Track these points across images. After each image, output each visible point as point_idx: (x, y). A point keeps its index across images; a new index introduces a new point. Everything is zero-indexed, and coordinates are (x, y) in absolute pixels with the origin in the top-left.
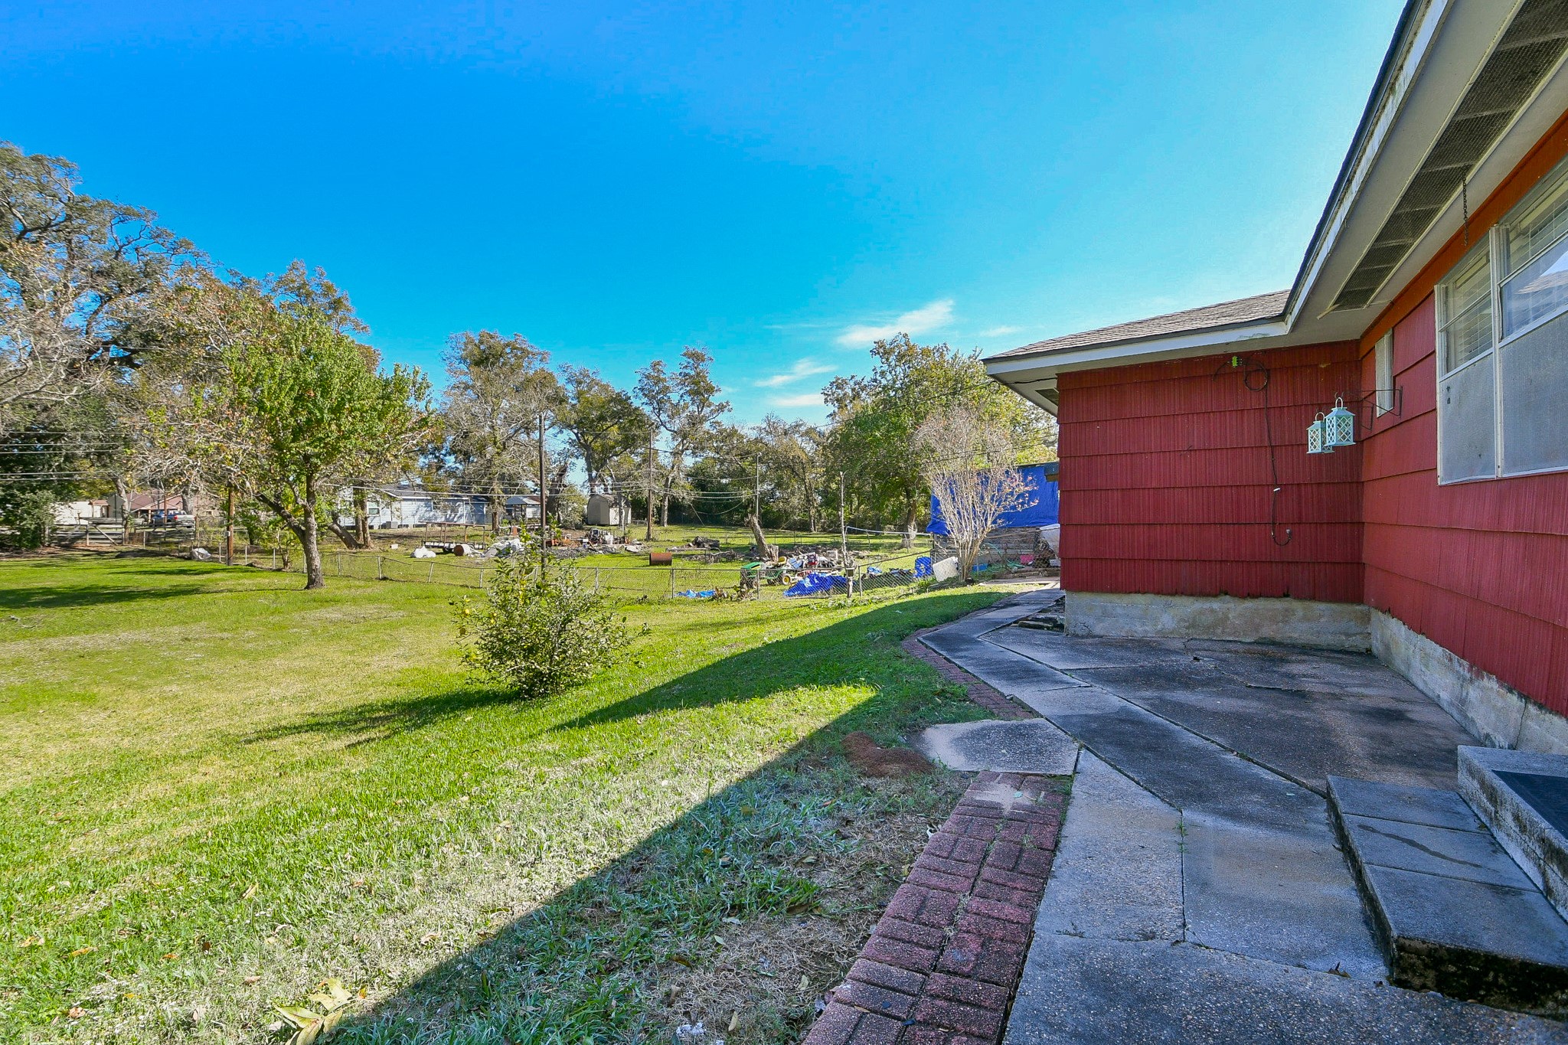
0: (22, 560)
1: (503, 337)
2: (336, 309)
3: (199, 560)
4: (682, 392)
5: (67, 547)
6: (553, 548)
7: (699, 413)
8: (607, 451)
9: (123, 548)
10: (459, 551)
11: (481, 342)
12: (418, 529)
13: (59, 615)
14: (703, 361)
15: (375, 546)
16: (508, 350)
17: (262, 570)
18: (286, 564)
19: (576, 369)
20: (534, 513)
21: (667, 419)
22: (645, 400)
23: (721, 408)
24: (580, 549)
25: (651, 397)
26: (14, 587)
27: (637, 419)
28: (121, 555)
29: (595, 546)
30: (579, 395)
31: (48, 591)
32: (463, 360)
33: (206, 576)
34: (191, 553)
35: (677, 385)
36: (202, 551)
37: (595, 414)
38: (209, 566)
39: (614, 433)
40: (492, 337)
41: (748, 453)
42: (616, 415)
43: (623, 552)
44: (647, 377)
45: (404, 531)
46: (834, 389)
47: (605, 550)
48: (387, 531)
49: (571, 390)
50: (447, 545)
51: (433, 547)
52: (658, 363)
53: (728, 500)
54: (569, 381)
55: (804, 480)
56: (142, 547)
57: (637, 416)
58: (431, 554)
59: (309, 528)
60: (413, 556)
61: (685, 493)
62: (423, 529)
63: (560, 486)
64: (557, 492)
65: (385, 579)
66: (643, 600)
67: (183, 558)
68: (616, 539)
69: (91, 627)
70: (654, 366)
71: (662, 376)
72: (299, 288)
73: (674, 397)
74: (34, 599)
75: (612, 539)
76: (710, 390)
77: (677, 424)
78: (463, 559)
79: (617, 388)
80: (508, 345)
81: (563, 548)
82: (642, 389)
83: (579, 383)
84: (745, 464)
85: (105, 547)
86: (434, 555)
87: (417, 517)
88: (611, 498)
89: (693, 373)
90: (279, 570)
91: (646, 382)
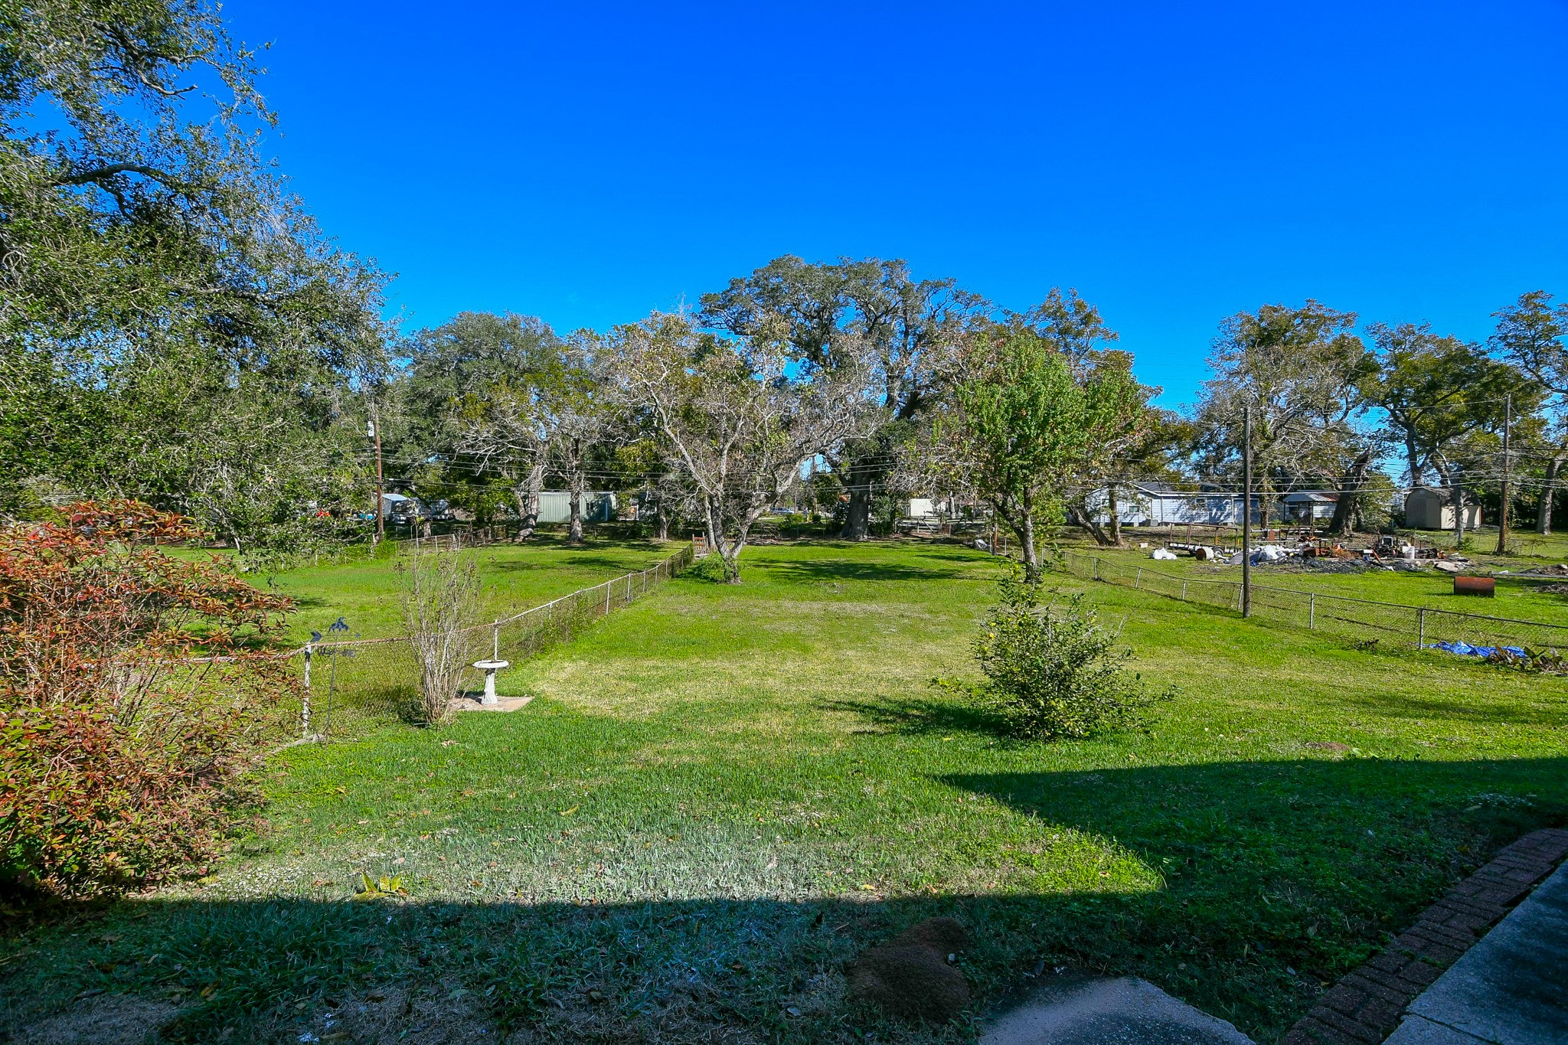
0: (879, 543)
1: (1291, 304)
2: (1086, 324)
3: (979, 549)
5: (906, 534)
6: (1316, 558)
8: (1446, 429)
9: (937, 536)
10: (1201, 555)
11: (1261, 320)
12: (1177, 528)
15: (1124, 544)
16: (1297, 321)
19: (1392, 328)
20: (1324, 512)
21: (1554, 375)
22: (1511, 352)
24: (1360, 562)
25: (1519, 345)
27: (1497, 380)
28: (933, 542)
29: (1383, 560)
30: (1397, 360)
32: (1238, 343)
33: (970, 563)
34: (972, 543)
36: (981, 541)
37: (1422, 381)
38: (980, 554)
39: (1459, 402)
40: (1276, 310)
42: (1459, 380)
43: (1430, 571)
44: (1513, 319)
45: (1164, 528)
47: (1398, 567)
48: (1145, 529)
49: (1382, 357)
50: (1191, 547)
51: (1176, 548)
52: (1536, 295)
54: (1382, 344)
56: (948, 535)
57: (1498, 375)
58: (1171, 556)
59: (1026, 530)
60: (1151, 557)
62: (1183, 528)
63: (1358, 480)
64: (1354, 487)
65: (1099, 579)
66: (1370, 646)
67: (969, 546)
68: (1422, 552)
70: (1528, 301)
71: (1542, 313)
72: (1055, 313)
75: (1416, 552)
78: (1203, 564)
79: (1462, 340)
80: (1295, 316)
81: (1333, 560)
82: (1504, 338)
83: (1398, 344)
85: (927, 535)
86: (1175, 558)
87: (1178, 515)
88: (1446, 493)
91: (1511, 326)
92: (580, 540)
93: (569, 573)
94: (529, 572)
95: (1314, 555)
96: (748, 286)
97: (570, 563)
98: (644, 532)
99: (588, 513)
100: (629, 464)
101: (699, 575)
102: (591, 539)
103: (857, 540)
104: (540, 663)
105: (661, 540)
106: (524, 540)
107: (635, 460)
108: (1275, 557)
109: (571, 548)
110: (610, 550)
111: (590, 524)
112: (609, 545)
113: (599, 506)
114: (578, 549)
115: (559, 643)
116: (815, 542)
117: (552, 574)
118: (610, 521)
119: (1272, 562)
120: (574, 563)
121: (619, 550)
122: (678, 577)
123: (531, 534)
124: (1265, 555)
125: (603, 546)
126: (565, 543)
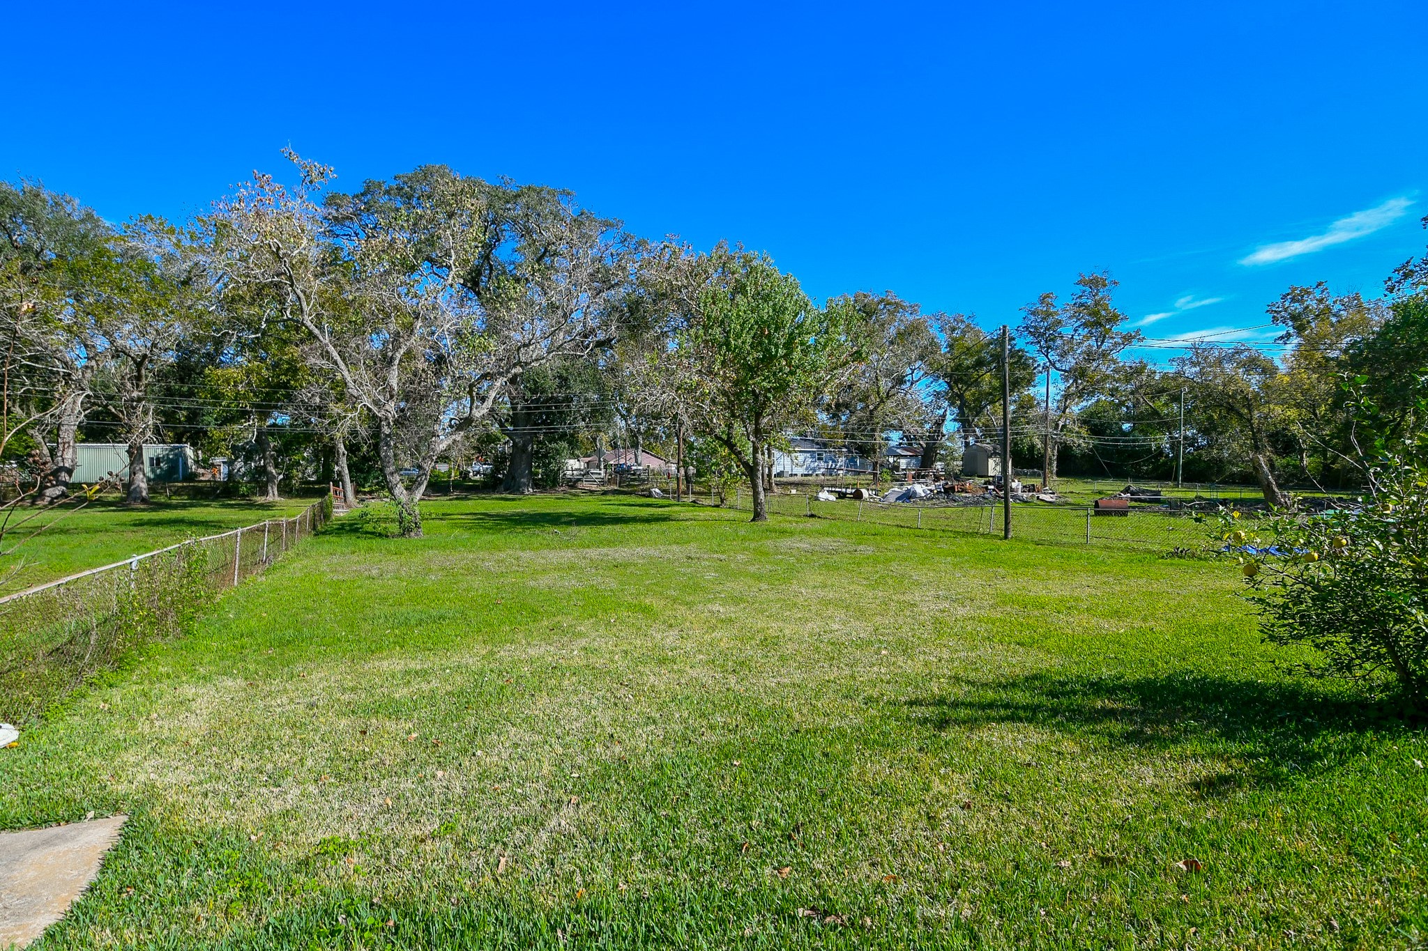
0: (548, 495)
1: (876, 292)
3: (657, 497)
4: (1077, 325)
5: (573, 487)
6: (955, 494)
7: (1099, 347)
8: (982, 400)
9: (605, 488)
10: (858, 496)
13: (585, 531)
14: (1105, 286)
15: (777, 491)
16: (881, 306)
17: (703, 506)
18: (722, 501)
19: (949, 316)
22: (1030, 339)
23: (1128, 339)
24: (987, 496)
25: (1036, 333)
26: (548, 511)
27: (1020, 360)
28: (605, 493)
31: (570, 515)
33: (667, 509)
34: (650, 492)
35: (1070, 318)
36: (657, 490)
37: (969, 362)
38: (665, 502)
40: (866, 296)
41: (1162, 391)
44: (1033, 313)
46: (1287, 304)
48: (781, 479)
49: (942, 339)
50: (844, 490)
51: (832, 491)
52: (1047, 296)
53: (1135, 446)
54: (942, 329)
55: (1249, 420)
57: (1021, 357)
58: (832, 498)
59: (756, 464)
60: (817, 499)
61: (1081, 441)
62: (814, 477)
63: (938, 436)
64: (935, 441)
65: (812, 516)
66: (1183, 554)
67: (644, 496)
68: (1024, 487)
69: (609, 543)
70: (1043, 300)
71: (1052, 310)
73: (1067, 331)
74: (563, 520)
75: (1020, 487)
76: (1113, 319)
77: (1071, 362)
78: (865, 503)
80: (880, 302)
81: (967, 495)
82: (1027, 328)
83: (953, 330)
84: (1158, 404)
85: (594, 488)
86: (834, 499)
87: (804, 467)
88: (990, 447)
89: (1090, 302)
90: (717, 506)
91: (1033, 318)
92: (144, 500)
93: (141, 534)
94: (63, 537)
95: (954, 491)
96: (388, 192)
97: (135, 525)
98: (243, 489)
99: (153, 471)
100: (228, 391)
101: (356, 530)
102: (162, 499)
103: (523, 493)
104: (116, 696)
105: (270, 498)
106: (51, 503)
107: (235, 385)
108: (923, 495)
109: (133, 510)
110: (194, 510)
111: (157, 483)
112: (192, 506)
113: (169, 461)
114: (143, 510)
115: (156, 644)
116: (475, 496)
117: (105, 538)
118: (185, 480)
119: (921, 498)
120: (141, 525)
121: (211, 510)
122: (324, 533)
123: (63, 495)
124: (915, 493)
125: (184, 506)
126: (121, 505)
